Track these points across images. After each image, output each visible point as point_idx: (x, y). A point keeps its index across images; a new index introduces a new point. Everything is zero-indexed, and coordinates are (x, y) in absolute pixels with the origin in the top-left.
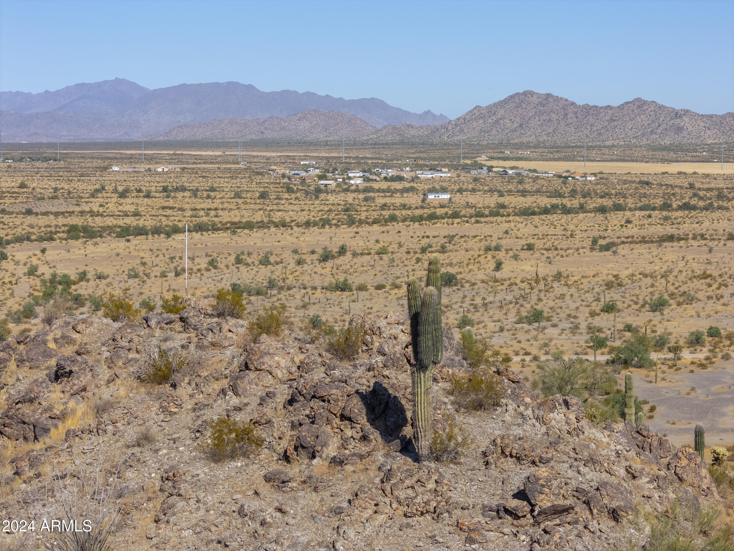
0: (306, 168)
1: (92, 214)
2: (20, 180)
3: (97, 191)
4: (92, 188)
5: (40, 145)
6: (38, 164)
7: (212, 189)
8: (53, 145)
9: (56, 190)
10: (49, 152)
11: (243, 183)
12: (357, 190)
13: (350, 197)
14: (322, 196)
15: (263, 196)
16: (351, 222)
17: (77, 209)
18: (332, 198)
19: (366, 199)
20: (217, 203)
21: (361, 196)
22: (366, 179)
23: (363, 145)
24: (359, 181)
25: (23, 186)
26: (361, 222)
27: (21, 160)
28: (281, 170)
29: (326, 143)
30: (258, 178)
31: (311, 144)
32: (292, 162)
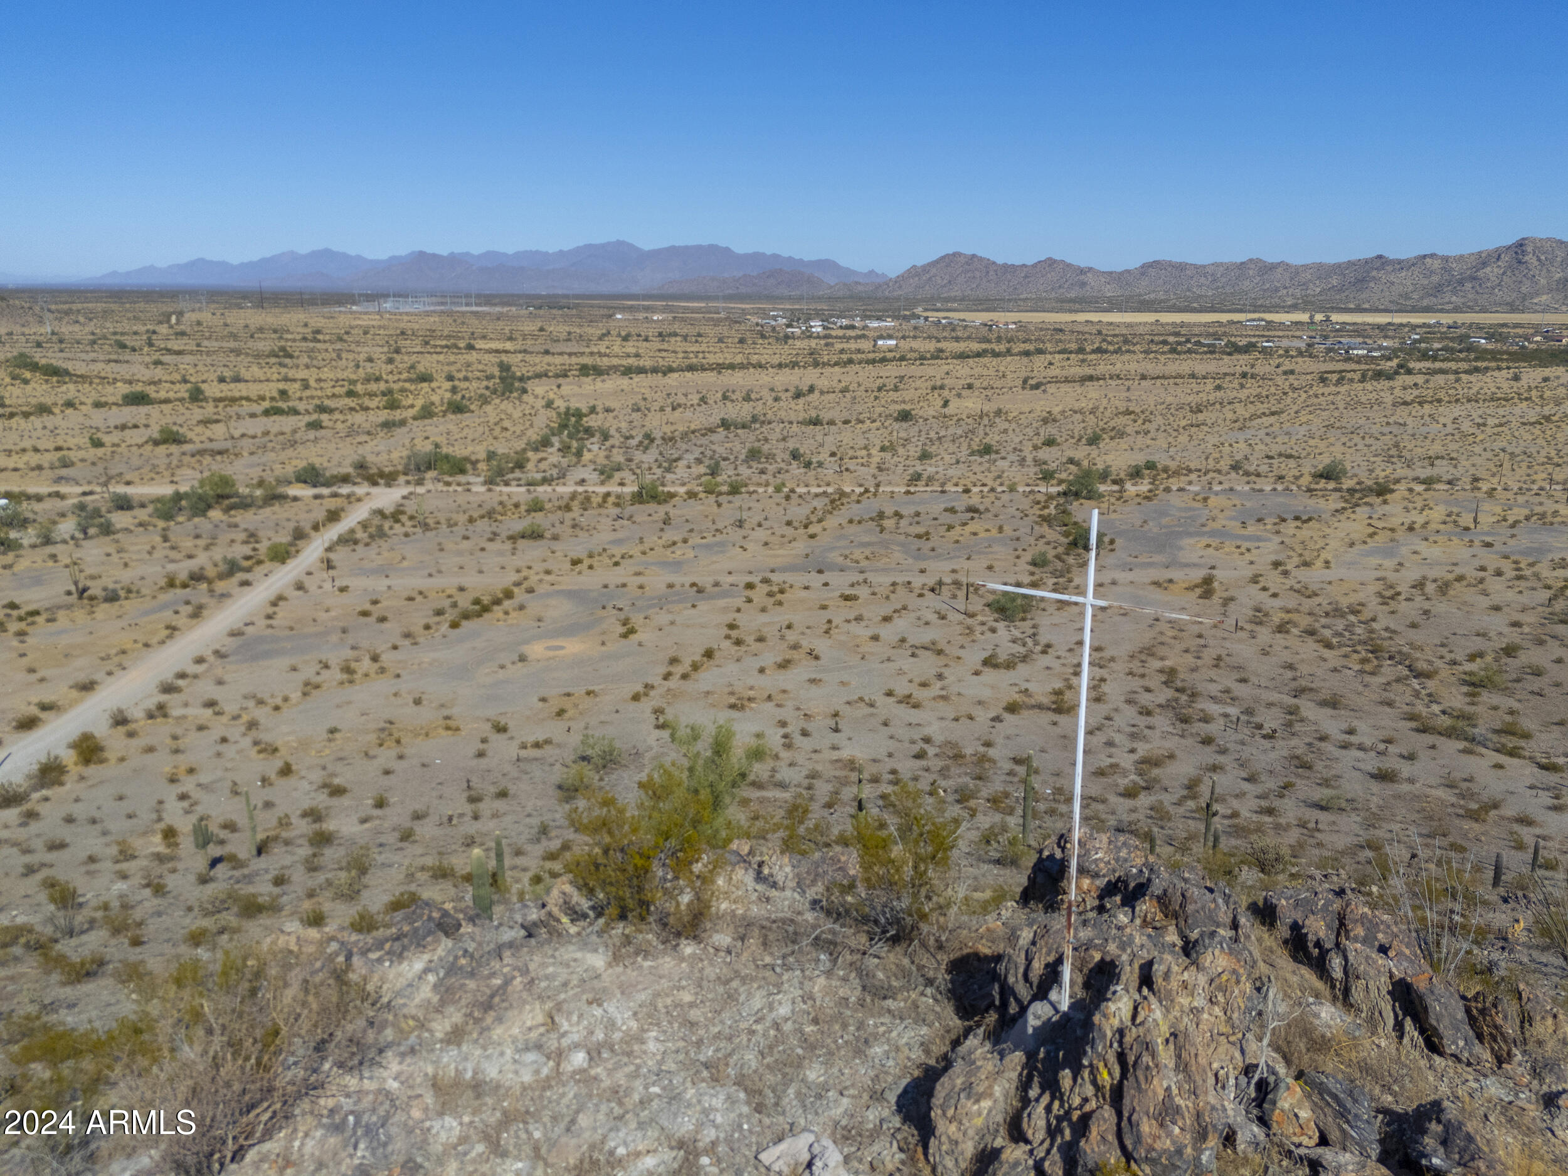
0: (775, 318)
1: (600, 354)
2: (539, 324)
3: (604, 335)
4: (599, 332)
5: (556, 296)
6: (554, 311)
7: (700, 335)
8: (567, 296)
9: (569, 333)
10: (564, 301)
11: (724, 330)
12: (818, 337)
13: (813, 343)
14: (790, 342)
15: (742, 341)
16: (816, 364)
17: (587, 350)
18: (798, 344)
19: (827, 345)
20: (704, 347)
21: (823, 342)
22: (825, 328)
23: (820, 299)
24: (819, 329)
25: (542, 329)
26: (824, 364)
27: (540, 308)
28: (754, 319)
29: (790, 298)
30: (737, 326)
31: (778, 298)
32: (764, 314)
